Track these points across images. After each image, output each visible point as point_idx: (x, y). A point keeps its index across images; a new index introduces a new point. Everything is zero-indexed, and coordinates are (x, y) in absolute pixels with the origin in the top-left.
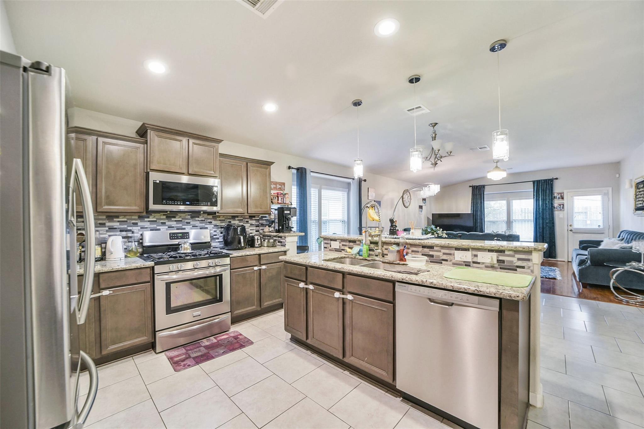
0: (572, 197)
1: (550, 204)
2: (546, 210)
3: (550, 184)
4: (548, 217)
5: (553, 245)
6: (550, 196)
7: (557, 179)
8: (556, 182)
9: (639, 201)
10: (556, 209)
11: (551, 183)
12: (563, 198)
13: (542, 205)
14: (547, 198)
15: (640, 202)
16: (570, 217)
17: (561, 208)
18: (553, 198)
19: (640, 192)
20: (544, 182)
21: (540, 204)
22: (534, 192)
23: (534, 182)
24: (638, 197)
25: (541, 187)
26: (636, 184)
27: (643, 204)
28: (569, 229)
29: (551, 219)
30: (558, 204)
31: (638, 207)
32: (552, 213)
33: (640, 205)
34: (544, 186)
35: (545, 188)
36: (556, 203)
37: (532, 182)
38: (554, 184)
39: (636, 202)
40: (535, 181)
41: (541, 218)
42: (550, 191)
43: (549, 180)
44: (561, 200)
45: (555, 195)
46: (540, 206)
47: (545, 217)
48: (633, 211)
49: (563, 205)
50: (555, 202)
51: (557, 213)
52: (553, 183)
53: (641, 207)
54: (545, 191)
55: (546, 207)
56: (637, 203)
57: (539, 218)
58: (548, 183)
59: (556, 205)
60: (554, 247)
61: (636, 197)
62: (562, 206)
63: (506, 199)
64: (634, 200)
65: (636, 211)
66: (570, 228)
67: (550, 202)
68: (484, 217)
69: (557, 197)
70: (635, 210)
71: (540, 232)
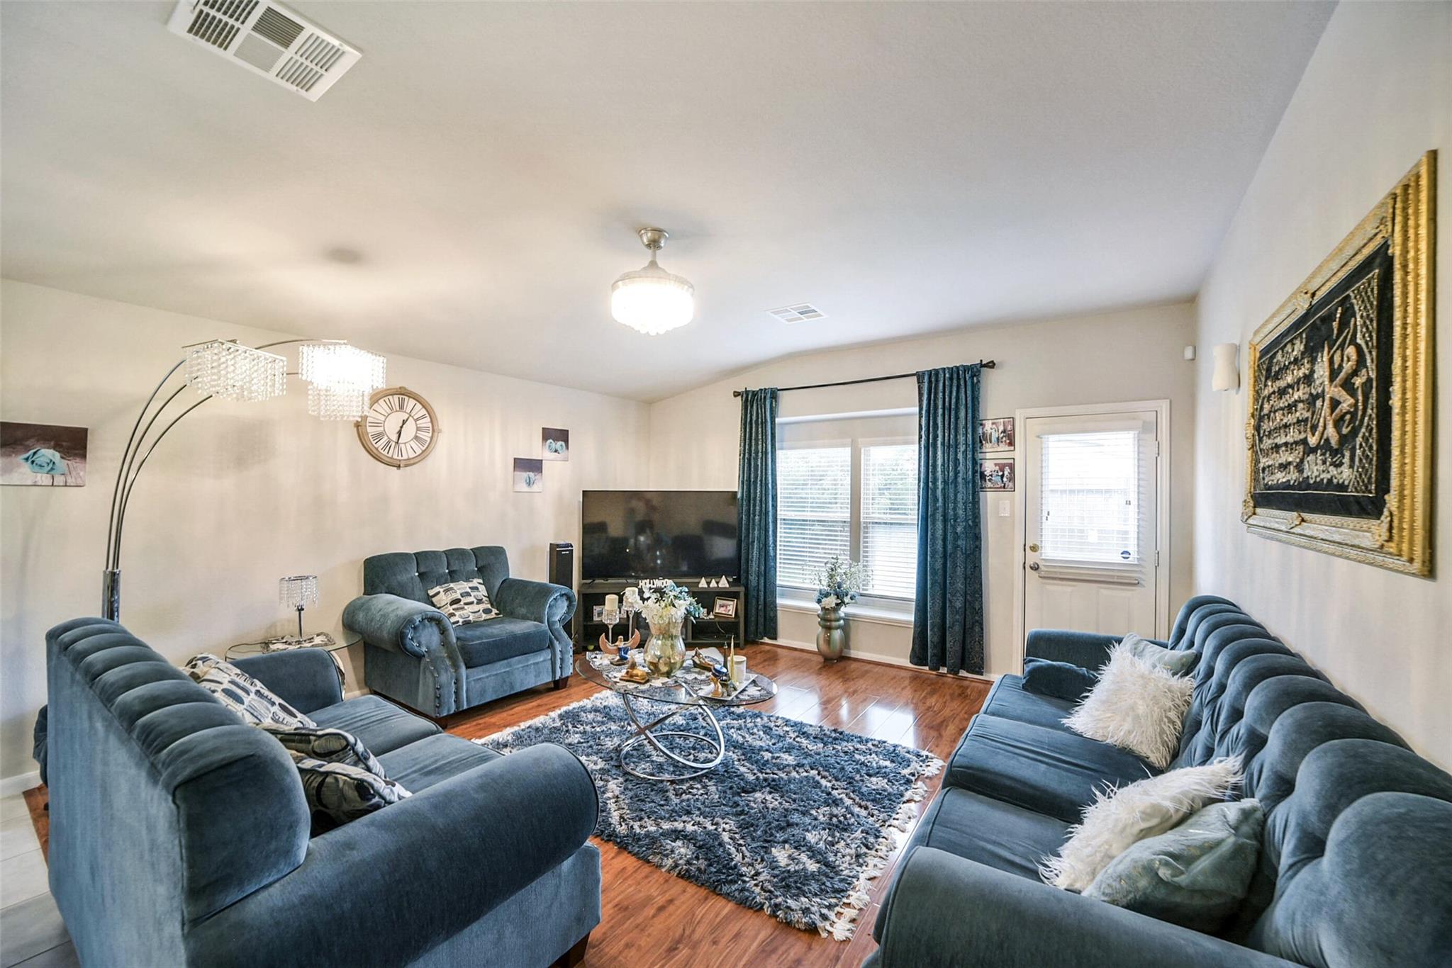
0: (1038, 437)
1: (970, 464)
2: (956, 486)
3: (969, 383)
4: (960, 512)
5: (977, 621)
6: (970, 430)
7: (991, 365)
8: (988, 377)
9: (1276, 447)
10: (989, 484)
11: (973, 382)
12: (1012, 443)
13: (943, 465)
14: (961, 439)
15: (1284, 457)
16: (1030, 518)
17: (1005, 479)
18: (978, 441)
19: (1282, 392)
20: (951, 379)
21: (939, 462)
22: (921, 417)
23: (919, 376)
24: (1267, 426)
25: (941, 395)
26: (1260, 358)
27: (1299, 467)
28: (1030, 562)
29: (970, 522)
30: (996, 465)
31: (1270, 488)
32: (973, 498)
33: (1281, 477)
34: (951, 393)
35: (953, 401)
36: (991, 457)
37: (915, 378)
38: (982, 385)
39: (1256, 450)
40: (923, 373)
41: (939, 516)
42: (970, 411)
43: (966, 369)
44: (1003, 447)
45: (988, 426)
46: (939, 469)
47: (951, 512)
48: (1240, 508)
49: (1012, 467)
50: (988, 456)
51: (991, 500)
52: (979, 381)
53: (1287, 486)
54: (953, 413)
55: (956, 473)
56: (1264, 462)
57: (934, 515)
58: (962, 382)
59: (989, 467)
60: (977, 629)
61: (1257, 428)
62: (1008, 472)
63: (849, 440)
64: (1247, 445)
65: (1258, 510)
66: (1032, 558)
67: (970, 456)
68: (775, 507)
69: (994, 439)
70: (1252, 504)
71: (934, 573)
